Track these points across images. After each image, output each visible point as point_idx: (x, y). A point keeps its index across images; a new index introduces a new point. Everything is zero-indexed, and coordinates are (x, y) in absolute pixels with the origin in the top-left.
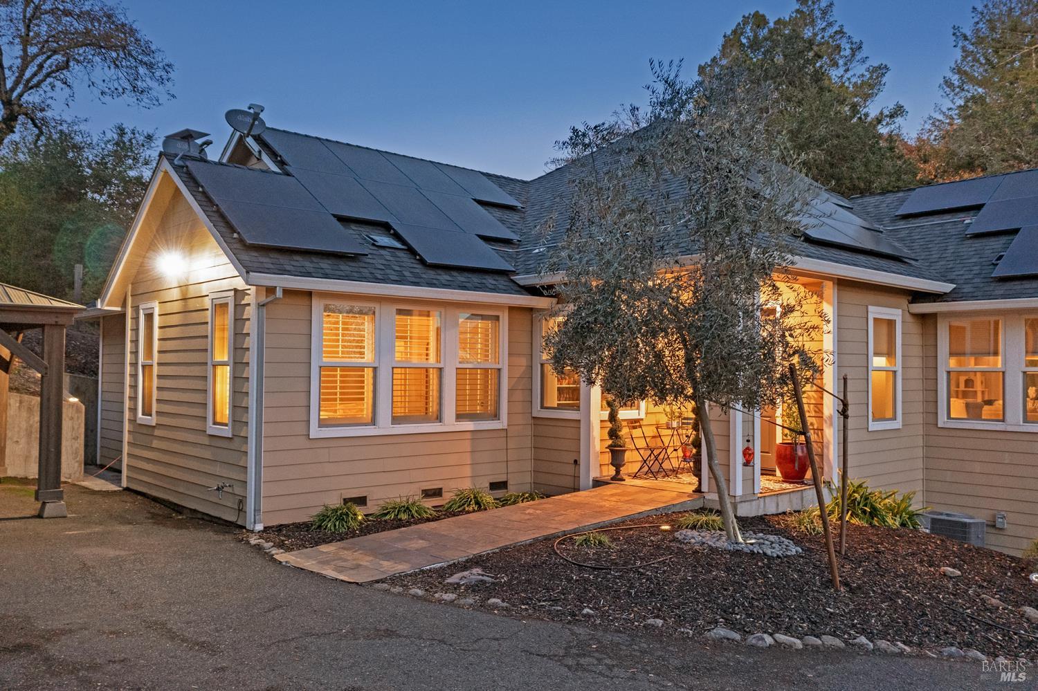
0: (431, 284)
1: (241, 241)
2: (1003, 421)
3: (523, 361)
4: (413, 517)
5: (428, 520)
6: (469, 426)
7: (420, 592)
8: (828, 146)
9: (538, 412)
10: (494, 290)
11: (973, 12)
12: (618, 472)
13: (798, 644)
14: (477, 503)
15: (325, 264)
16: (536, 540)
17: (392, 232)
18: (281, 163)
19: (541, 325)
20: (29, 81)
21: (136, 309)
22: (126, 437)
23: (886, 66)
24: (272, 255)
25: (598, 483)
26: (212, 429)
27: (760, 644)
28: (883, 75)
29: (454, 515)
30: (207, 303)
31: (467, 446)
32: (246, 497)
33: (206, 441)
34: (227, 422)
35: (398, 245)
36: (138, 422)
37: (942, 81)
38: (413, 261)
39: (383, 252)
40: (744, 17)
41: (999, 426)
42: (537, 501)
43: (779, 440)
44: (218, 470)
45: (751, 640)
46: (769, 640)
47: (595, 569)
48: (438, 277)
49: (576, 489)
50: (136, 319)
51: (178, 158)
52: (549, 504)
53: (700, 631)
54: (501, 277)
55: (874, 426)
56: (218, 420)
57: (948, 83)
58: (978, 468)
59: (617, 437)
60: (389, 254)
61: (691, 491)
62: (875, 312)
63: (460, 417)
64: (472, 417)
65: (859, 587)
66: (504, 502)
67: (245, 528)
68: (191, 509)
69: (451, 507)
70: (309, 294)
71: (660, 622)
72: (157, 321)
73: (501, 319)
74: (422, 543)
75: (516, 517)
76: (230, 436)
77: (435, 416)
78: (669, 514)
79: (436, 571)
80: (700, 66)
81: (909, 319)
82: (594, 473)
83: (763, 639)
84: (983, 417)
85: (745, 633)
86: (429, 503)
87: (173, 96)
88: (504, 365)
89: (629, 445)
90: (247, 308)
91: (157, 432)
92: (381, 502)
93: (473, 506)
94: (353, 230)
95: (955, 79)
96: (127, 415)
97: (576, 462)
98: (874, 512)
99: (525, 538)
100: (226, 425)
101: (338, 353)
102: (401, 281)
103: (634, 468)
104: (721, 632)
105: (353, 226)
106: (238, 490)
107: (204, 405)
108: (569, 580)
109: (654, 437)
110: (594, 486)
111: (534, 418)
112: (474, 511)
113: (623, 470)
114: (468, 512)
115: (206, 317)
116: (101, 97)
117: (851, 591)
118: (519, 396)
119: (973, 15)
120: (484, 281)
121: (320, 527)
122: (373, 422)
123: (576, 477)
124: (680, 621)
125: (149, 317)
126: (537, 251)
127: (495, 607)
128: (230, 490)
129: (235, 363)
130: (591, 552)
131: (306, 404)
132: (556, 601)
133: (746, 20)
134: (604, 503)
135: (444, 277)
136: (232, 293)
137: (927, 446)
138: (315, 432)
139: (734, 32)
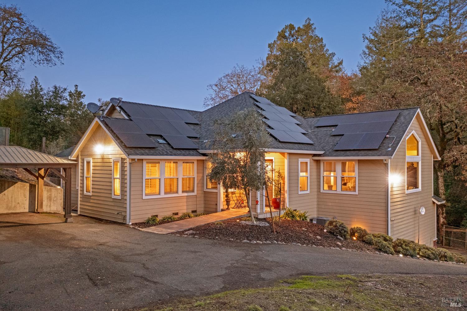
0: (175, 155)
1: (125, 146)
2: (336, 191)
3: (201, 175)
4: (172, 220)
5: (176, 221)
6: (186, 194)
7: (179, 235)
8: (305, 93)
9: (205, 190)
10: (193, 155)
11: (370, 29)
12: (228, 207)
13: (261, 243)
14: (189, 216)
15: (147, 151)
16: (205, 224)
17: (163, 138)
18: (128, 116)
19: (206, 164)
20: (6, 57)
21: (83, 160)
22: (79, 199)
23: (334, 53)
24: (133, 149)
25: (222, 210)
26: (113, 197)
27: (253, 243)
28: (334, 56)
29: (183, 219)
30: (112, 161)
31: (185, 200)
32: (126, 216)
33: (112, 200)
34: (119, 195)
35: (164, 142)
36: (84, 194)
37: (362, 52)
38: (170, 147)
39: (161, 145)
40: (286, 26)
41: (335, 192)
42: (205, 215)
43: (274, 197)
44: (116, 208)
45: (251, 242)
46: (255, 242)
47: (219, 229)
48: (177, 152)
49: (216, 212)
50: (83, 163)
51: (101, 118)
52: (209, 216)
53: (241, 241)
54: (194, 151)
55: (300, 193)
56: (115, 194)
57: (364, 53)
58: (330, 204)
59: (228, 197)
60: (162, 145)
61: (247, 212)
62: (301, 160)
63: (183, 192)
64: (186, 192)
65: (279, 232)
66: (196, 216)
67: (126, 224)
68: (106, 220)
69: (181, 217)
70: (142, 160)
71: (233, 239)
72: (91, 164)
73: (194, 163)
74: (176, 226)
75: (200, 219)
76: (121, 199)
77: (176, 192)
78: (240, 218)
79: (182, 231)
80: (269, 44)
81: (312, 161)
82: (221, 207)
83: (254, 242)
84: (333, 190)
85: (250, 241)
86: (176, 217)
87: (63, 64)
88: (196, 176)
89: (231, 199)
90: (126, 163)
91: (92, 198)
92: (163, 217)
93: (188, 217)
94: (152, 138)
95: (367, 51)
96: (79, 192)
97: (216, 204)
98: (293, 216)
99: (203, 224)
100: (119, 196)
101: (149, 175)
102: (167, 155)
103: (233, 206)
104: (245, 241)
105: (152, 137)
106: (123, 214)
107: (111, 190)
108: (213, 232)
109: (239, 197)
110: (221, 211)
111: (204, 191)
112: (188, 218)
113: (230, 206)
114: (187, 219)
115: (112, 165)
116: (35, 64)
117: (277, 233)
118: (200, 185)
119: (370, 30)
120: (190, 152)
121: (148, 223)
122: (159, 194)
123: (216, 209)
124: (237, 239)
125: (88, 163)
126: (205, 141)
127: (196, 237)
128: (121, 214)
129: (122, 179)
130: (218, 226)
131: (142, 190)
132: (210, 236)
133: (286, 27)
134: (223, 215)
135: (179, 152)
136: (121, 159)
137: (318, 198)
138: (144, 197)
139: (282, 31)
